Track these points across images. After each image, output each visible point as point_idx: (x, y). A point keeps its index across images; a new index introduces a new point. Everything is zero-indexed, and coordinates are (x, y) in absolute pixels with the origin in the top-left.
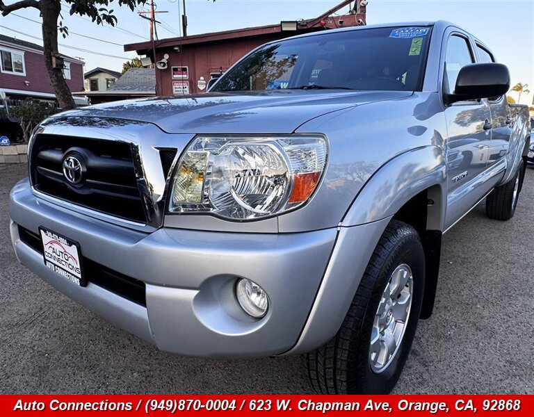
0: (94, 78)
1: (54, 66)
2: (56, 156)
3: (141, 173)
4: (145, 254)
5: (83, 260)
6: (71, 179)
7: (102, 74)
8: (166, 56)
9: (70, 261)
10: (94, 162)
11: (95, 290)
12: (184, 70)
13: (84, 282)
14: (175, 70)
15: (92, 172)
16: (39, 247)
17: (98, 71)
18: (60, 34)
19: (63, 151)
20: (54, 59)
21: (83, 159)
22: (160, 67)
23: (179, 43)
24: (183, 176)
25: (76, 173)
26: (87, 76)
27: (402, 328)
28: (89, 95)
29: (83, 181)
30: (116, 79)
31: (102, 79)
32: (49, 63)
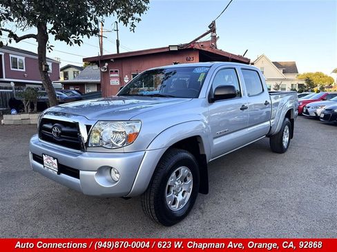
0: (66, 70)
1: (44, 70)
2: (49, 126)
3: (80, 133)
4: (80, 160)
5: (59, 165)
6: (55, 135)
7: (71, 69)
8: (107, 64)
9: (54, 165)
10: (64, 129)
11: (63, 175)
12: (117, 71)
13: (59, 173)
14: (112, 72)
15: (63, 133)
16: (42, 162)
17: (69, 67)
18: (47, 51)
19: (53, 124)
20: (44, 66)
21: (60, 128)
22: (103, 70)
23: (113, 57)
24: (94, 134)
25: (57, 133)
26: (62, 70)
27: (188, 195)
28: (62, 83)
29: (60, 136)
30: (80, 72)
31: (70, 71)
32: (41, 68)
